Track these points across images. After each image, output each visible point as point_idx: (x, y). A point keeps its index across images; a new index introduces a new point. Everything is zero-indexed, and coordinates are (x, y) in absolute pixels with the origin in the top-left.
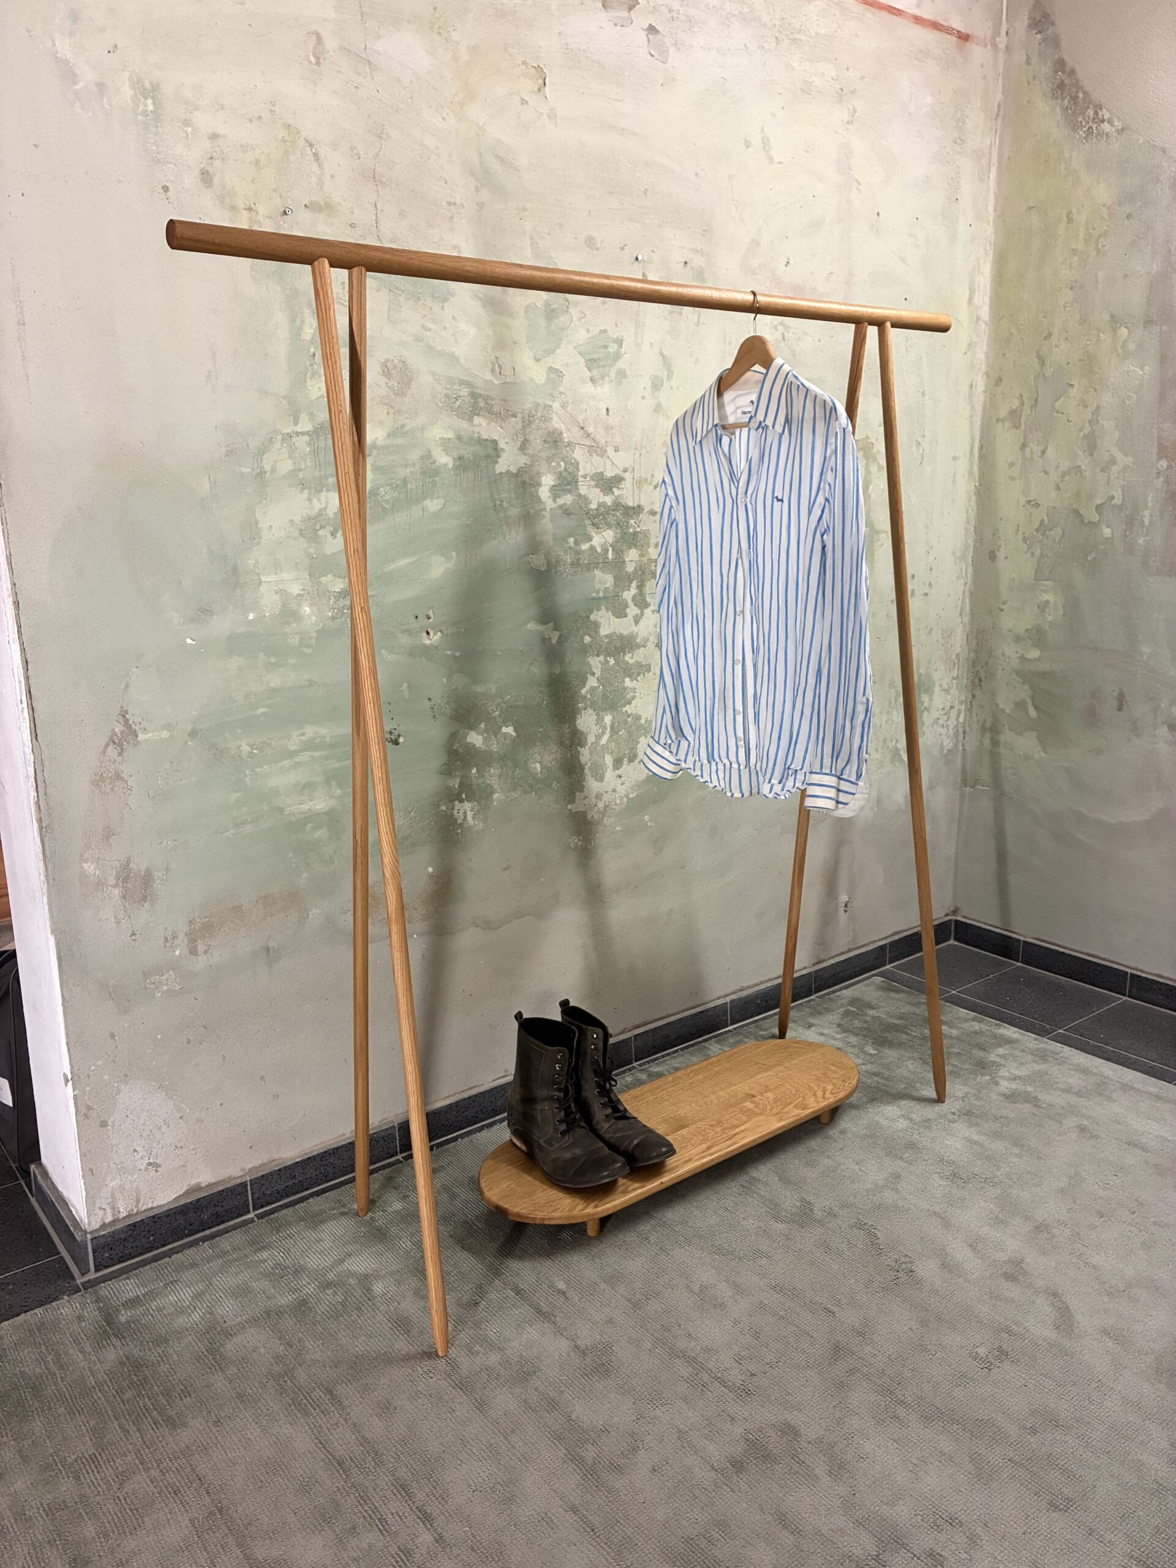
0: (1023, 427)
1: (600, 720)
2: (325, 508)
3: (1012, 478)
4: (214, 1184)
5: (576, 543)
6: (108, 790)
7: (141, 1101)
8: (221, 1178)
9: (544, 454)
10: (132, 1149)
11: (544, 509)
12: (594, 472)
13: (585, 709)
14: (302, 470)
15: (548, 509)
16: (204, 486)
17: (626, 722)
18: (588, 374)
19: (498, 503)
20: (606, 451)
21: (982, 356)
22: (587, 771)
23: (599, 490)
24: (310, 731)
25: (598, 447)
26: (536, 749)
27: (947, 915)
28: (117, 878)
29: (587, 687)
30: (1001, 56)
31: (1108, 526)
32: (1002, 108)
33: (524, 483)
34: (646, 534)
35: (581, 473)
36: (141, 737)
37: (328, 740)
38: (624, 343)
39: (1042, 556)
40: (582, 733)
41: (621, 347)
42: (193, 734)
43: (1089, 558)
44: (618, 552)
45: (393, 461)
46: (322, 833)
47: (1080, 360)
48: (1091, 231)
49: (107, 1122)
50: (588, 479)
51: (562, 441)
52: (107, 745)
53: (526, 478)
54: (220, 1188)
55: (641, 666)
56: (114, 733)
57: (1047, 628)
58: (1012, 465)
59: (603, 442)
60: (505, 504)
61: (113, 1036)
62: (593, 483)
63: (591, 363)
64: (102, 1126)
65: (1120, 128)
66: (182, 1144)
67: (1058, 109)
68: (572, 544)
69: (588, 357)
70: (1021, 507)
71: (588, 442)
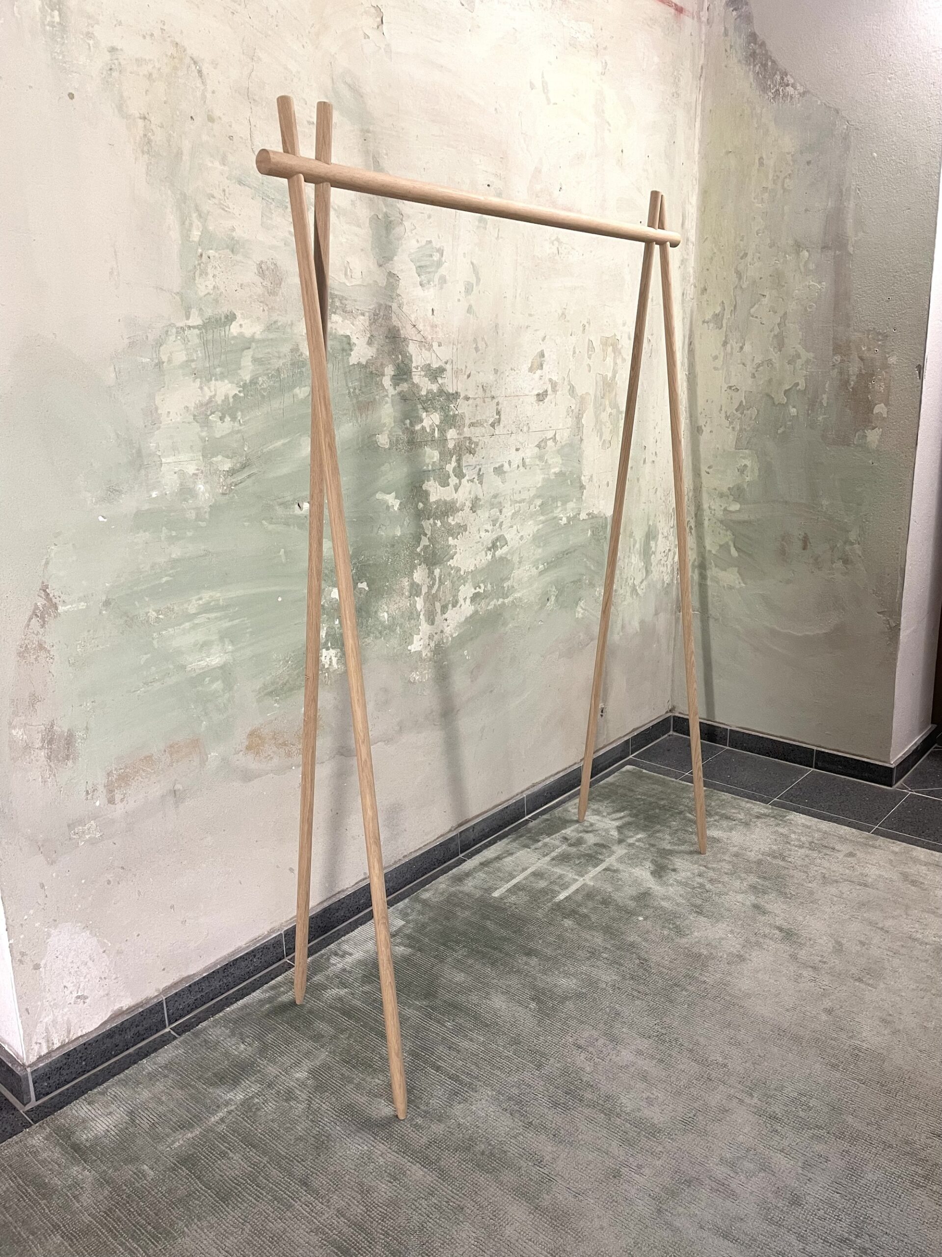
0: (724, 329)
1: (431, 573)
2: (215, 395)
3: (715, 369)
4: (134, 1006)
5: (412, 424)
6: (32, 660)
7: (69, 941)
8: (140, 1000)
9: (386, 349)
10: (62, 986)
11: (387, 396)
12: (424, 364)
13: (420, 565)
14: (193, 361)
15: (390, 395)
16: (110, 377)
17: (450, 574)
18: (419, 279)
19: (352, 390)
20: (432, 346)
21: (691, 271)
22: (422, 617)
23: (427, 379)
24: (206, 596)
25: (426, 342)
26: (384, 601)
27: (667, 712)
28: (43, 741)
29: (421, 546)
30: (703, 27)
31: (794, 407)
32: (704, 72)
33: (371, 373)
34: (462, 417)
35: (414, 365)
36: (61, 609)
37: (221, 603)
38: (444, 253)
39: (741, 430)
40: (418, 585)
41: (442, 256)
42: (107, 603)
43: (779, 431)
44: (443, 432)
45: (269, 353)
46: (218, 685)
47: (770, 276)
48: (778, 173)
49: (40, 965)
50: (419, 369)
51: (399, 336)
52: (30, 619)
53: (373, 369)
54: (141, 1010)
55: (460, 527)
56: (36, 607)
57: (745, 487)
58: (716, 358)
59: (430, 337)
60: (357, 391)
61: (42, 886)
62: (423, 373)
63: (420, 269)
64: (36, 969)
65: (801, 91)
66: (106, 975)
67: (751, 73)
68: (408, 425)
69: (418, 264)
70: (723, 390)
71: (419, 338)
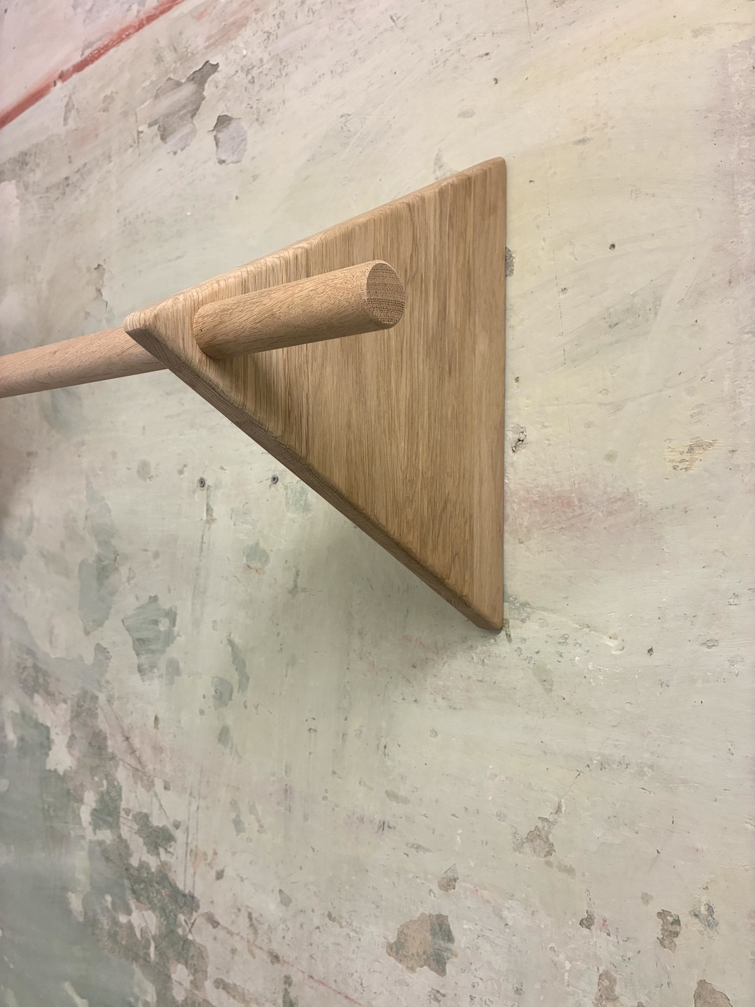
5: (113, 903)
9: (89, 762)
11: (83, 837)
12: (138, 810)
15: (88, 838)
18: (135, 660)
20: (153, 782)
23: (141, 840)
25: (144, 773)
35: (123, 805)
38: (178, 619)
41: (174, 625)
44: (162, 955)
50: (131, 816)
51: (106, 747)
53: (70, 785)
59: (150, 767)
60: (51, 811)
62: (136, 827)
63: (141, 644)
69: (137, 635)
